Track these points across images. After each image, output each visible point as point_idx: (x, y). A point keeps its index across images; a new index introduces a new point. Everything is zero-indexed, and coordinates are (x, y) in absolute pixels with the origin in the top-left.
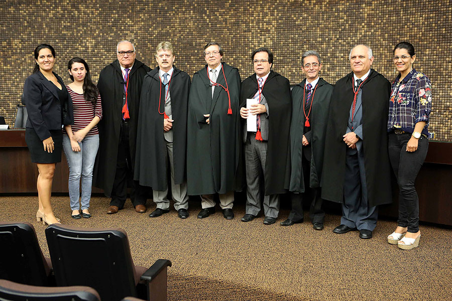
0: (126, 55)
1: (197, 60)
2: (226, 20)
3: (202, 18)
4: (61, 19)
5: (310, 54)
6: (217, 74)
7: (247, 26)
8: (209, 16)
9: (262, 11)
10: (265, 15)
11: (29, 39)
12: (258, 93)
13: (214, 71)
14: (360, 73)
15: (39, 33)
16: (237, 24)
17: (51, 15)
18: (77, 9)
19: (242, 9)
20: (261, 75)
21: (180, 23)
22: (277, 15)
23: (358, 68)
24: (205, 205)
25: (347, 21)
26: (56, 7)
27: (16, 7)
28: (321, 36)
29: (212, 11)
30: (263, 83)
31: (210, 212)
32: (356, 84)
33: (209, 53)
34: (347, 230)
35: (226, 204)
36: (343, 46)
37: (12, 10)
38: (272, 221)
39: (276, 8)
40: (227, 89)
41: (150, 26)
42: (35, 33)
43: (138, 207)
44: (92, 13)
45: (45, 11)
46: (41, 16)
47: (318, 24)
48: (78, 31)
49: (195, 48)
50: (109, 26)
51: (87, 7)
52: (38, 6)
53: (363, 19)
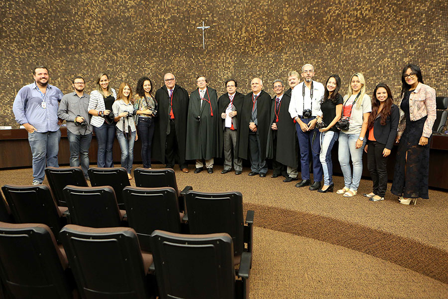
0: (170, 81)
1: (187, 85)
2: (204, 62)
3: (190, 60)
4: (106, 61)
5: (277, 81)
6: (204, 93)
7: (217, 65)
8: (194, 59)
9: (226, 56)
10: (227, 59)
11: (88, 74)
12: (230, 104)
13: (202, 91)
14: (256, 92)
15: (94, 69)
16: (211, 63)
17: (100, 59)
18: (116, 55)
19: (213, 55)
20: (231, 94)
21: (177, 63)
22: (234, 59)
23: (255, 89)
24: (198, 166)
25: (273, 63)
26: (103, 54)
27: (79, 54)
28: (259, 71)
29: (196, 57)
30: (233, 98)
31: (201, 170)
32: (254, 98)
33: (200, 81)
34: (255, 174)
35: (210, 165)
36: (272, 77)
37: (77, 56)
38: (240, 173)
39: (233, 55)
40: (209, 102)
41: (159, 65)
42: (91, 70)
43: (184, 170)
44: (125, 57)
45: (97, 56)
46: (94, 60)
47: (258, 64)
48: (117, 68)
49: (186, 78)
50: (135, 65)
51: (122, 54)
52: (93, 53)
53: (282, 61)
